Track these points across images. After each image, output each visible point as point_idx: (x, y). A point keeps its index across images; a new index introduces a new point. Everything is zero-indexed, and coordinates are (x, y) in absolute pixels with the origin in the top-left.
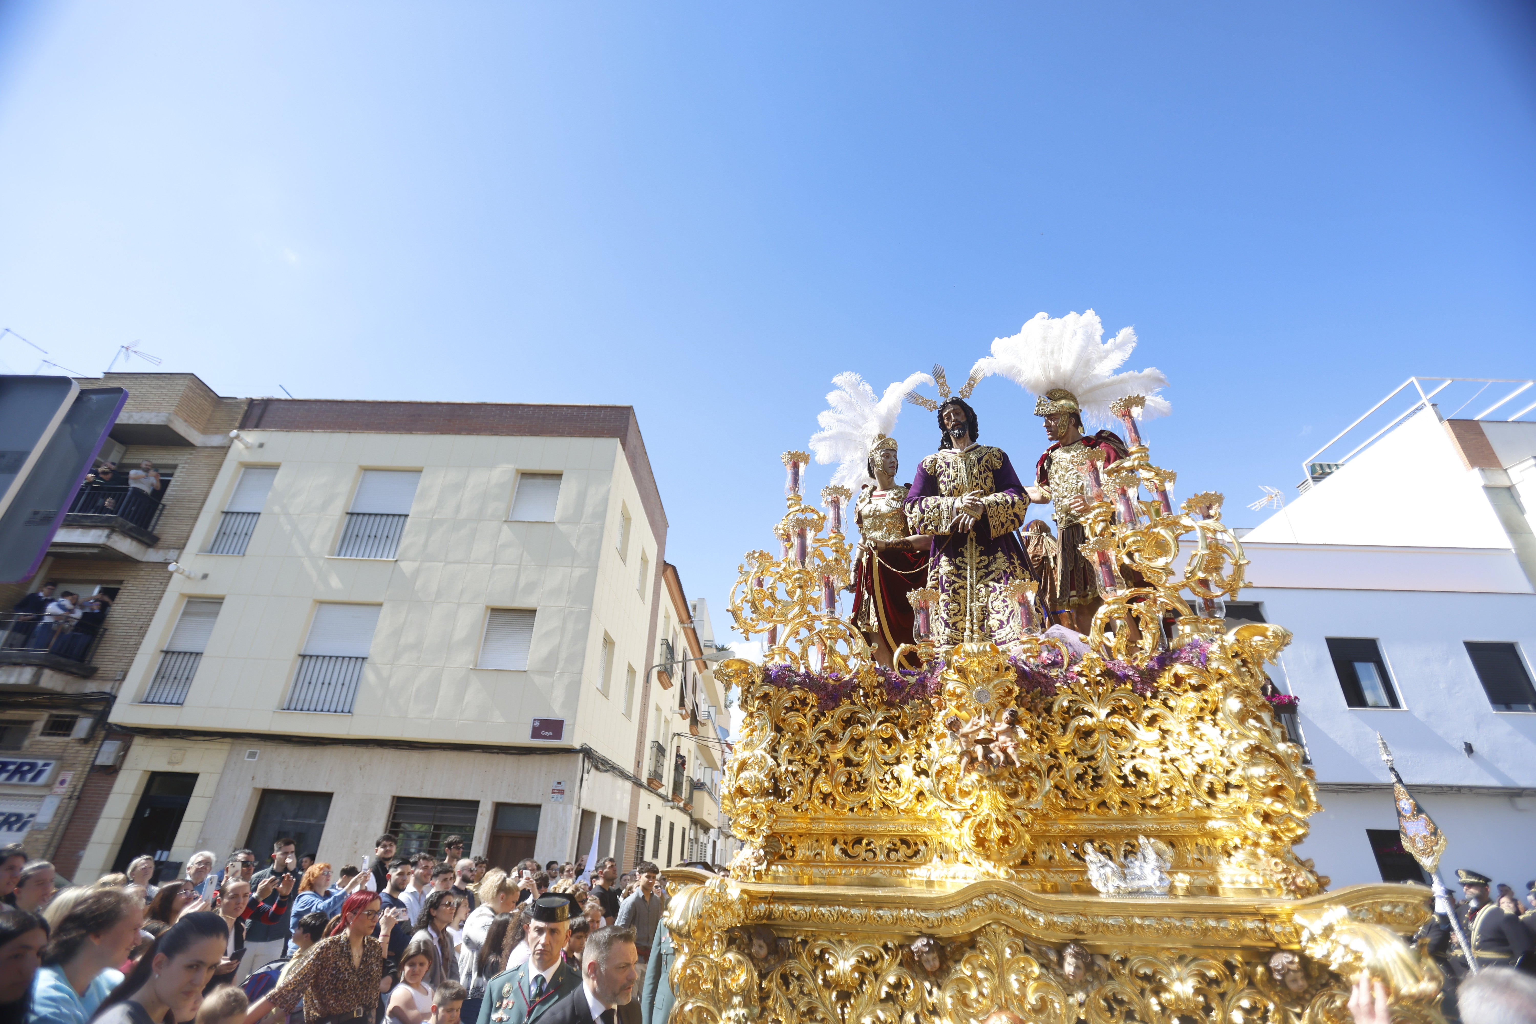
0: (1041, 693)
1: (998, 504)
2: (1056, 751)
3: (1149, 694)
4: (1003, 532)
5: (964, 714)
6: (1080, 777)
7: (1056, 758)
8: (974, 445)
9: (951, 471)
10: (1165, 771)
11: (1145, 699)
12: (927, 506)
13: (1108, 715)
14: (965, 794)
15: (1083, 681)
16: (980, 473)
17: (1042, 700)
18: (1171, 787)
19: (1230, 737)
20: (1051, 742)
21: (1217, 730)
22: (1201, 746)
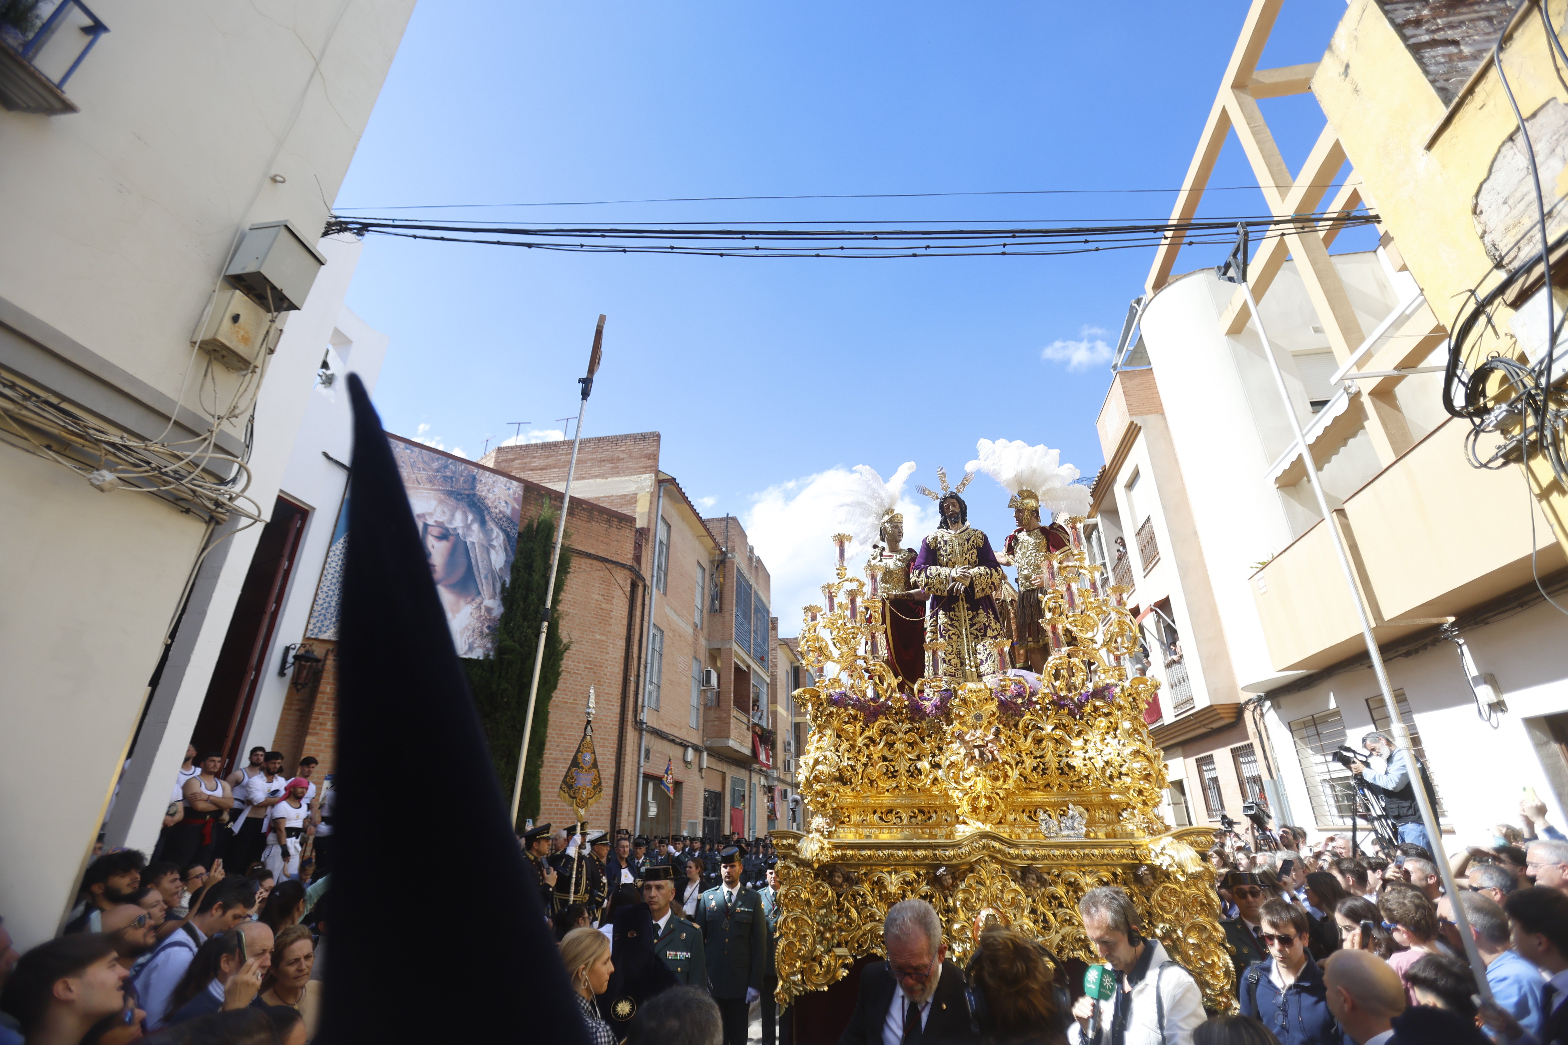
0: (1012, 714)
1: (981, 575)
2: (1021, 752)
3: (1078, 717)
4: (984, 595)
5: (965, 729)
6: (1035, 769)
7: (1021, 756)
8: (964, 528)
9: (947, 547)
10: (1085, 765)
11: (1076, 720)
12: (931, 574)
13: (1053, 730)
14: (966, 779)
15: (1038, 707)
16: (969, 551)
17: (1012, 719)
18: (1089, 775)
19: (1124, 745)
20: (1018, 746)
21: (1116, 741)
22: (1107, 750)
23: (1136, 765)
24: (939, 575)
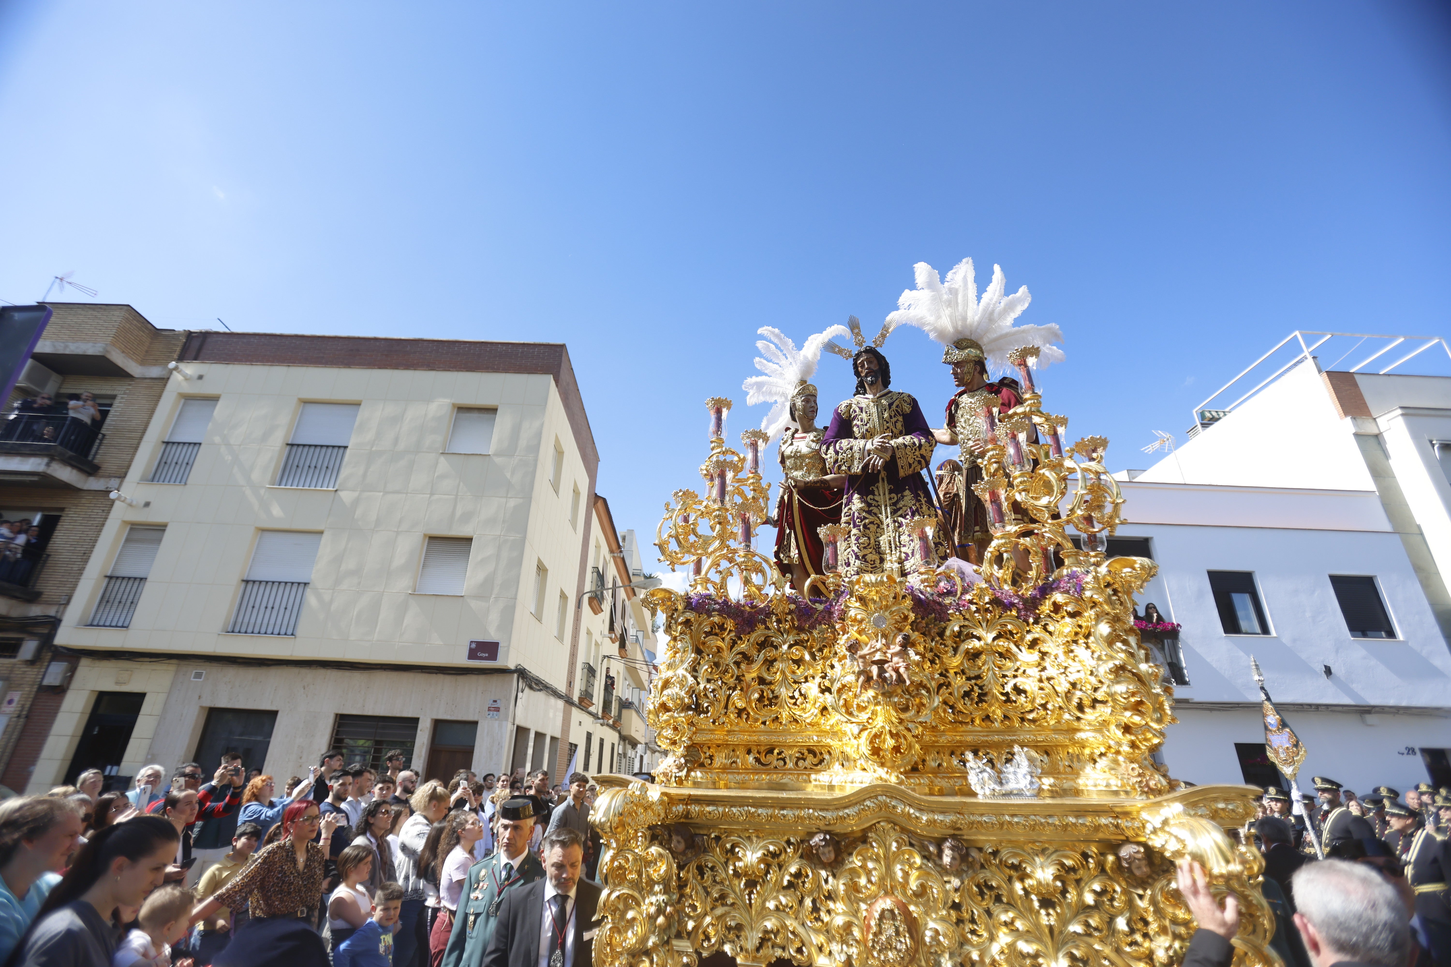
0: (935, 619)
1: (906, 446)
2: (947, 671)
3: (1031, 620)
4: (910, 472)
5: (864, 638)
6: (967, 694)
7: (947, 677)
8: (886, 391)
9: (864, 415)
10: (1041, 689)
11: (1028, 625)
12: (841, 448)
13: (994, 639)
14: (861, 708)
15: (973, 608)
16: (891, 417)
17: (935, 625)
18: (1047, 703)
19: (1099, 658)
20: (942, 663)
21: (1089, 652)
22: (1074, 667)
23: (1121, 688)
24: (851, 449)
